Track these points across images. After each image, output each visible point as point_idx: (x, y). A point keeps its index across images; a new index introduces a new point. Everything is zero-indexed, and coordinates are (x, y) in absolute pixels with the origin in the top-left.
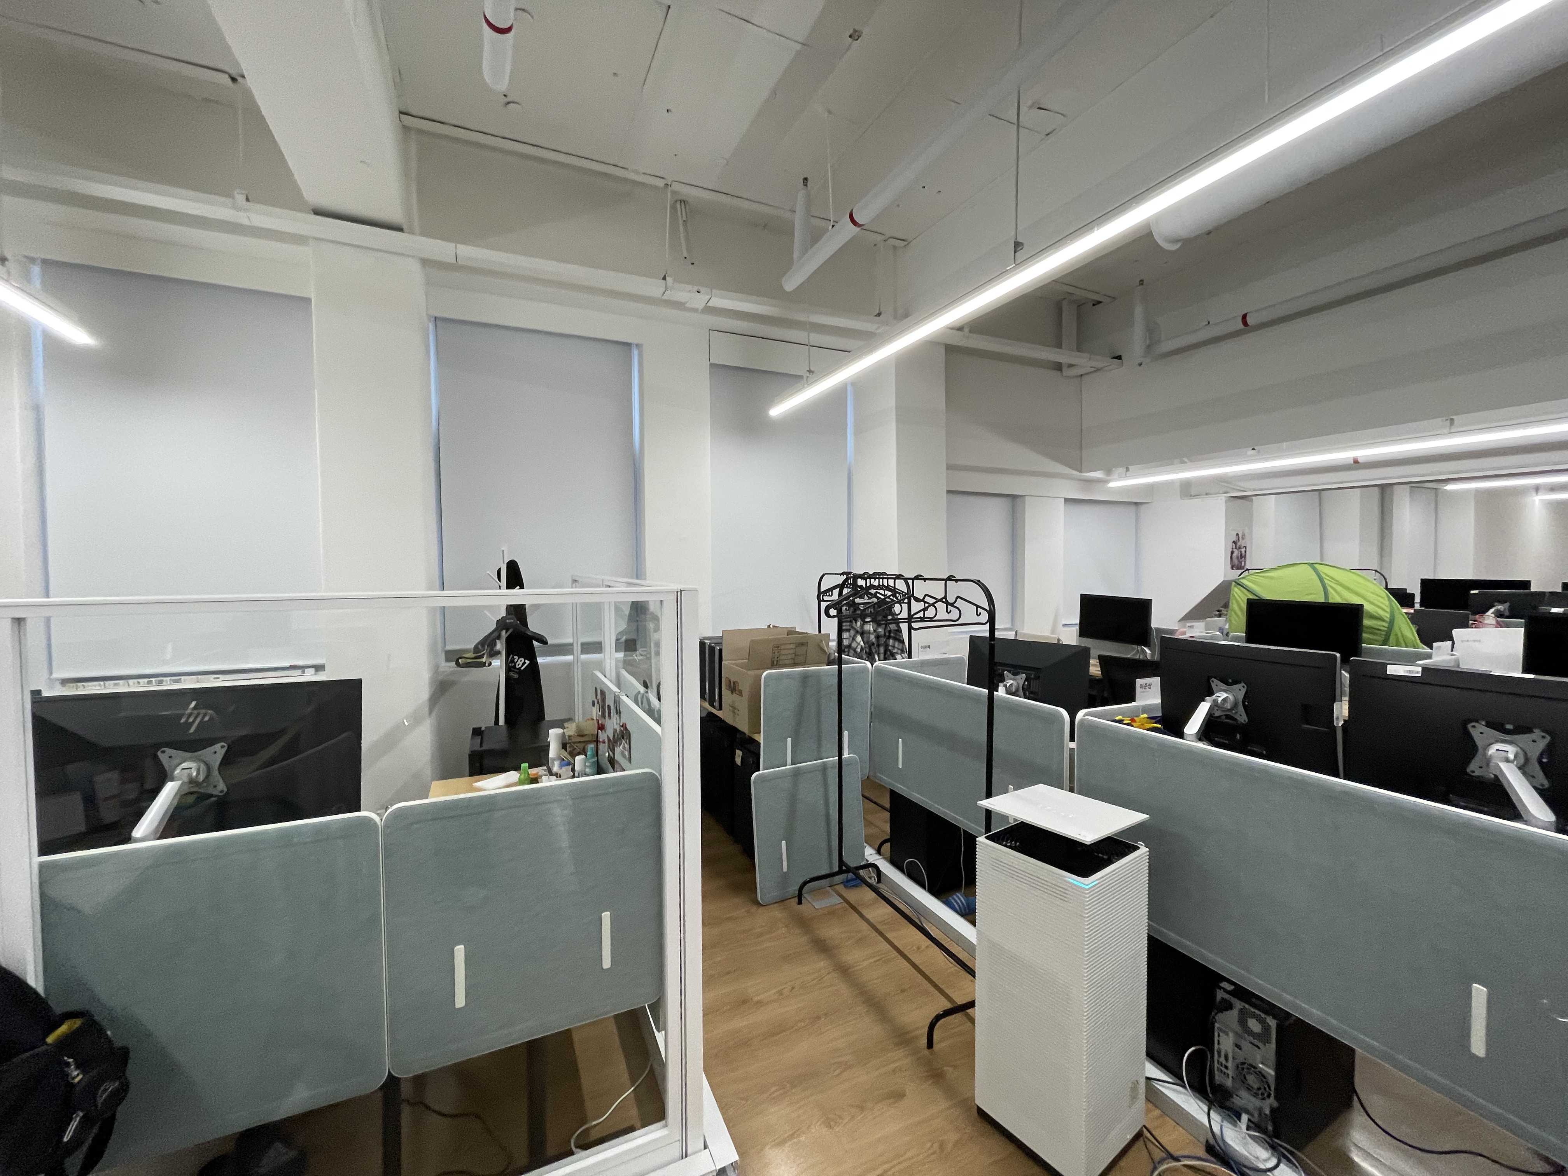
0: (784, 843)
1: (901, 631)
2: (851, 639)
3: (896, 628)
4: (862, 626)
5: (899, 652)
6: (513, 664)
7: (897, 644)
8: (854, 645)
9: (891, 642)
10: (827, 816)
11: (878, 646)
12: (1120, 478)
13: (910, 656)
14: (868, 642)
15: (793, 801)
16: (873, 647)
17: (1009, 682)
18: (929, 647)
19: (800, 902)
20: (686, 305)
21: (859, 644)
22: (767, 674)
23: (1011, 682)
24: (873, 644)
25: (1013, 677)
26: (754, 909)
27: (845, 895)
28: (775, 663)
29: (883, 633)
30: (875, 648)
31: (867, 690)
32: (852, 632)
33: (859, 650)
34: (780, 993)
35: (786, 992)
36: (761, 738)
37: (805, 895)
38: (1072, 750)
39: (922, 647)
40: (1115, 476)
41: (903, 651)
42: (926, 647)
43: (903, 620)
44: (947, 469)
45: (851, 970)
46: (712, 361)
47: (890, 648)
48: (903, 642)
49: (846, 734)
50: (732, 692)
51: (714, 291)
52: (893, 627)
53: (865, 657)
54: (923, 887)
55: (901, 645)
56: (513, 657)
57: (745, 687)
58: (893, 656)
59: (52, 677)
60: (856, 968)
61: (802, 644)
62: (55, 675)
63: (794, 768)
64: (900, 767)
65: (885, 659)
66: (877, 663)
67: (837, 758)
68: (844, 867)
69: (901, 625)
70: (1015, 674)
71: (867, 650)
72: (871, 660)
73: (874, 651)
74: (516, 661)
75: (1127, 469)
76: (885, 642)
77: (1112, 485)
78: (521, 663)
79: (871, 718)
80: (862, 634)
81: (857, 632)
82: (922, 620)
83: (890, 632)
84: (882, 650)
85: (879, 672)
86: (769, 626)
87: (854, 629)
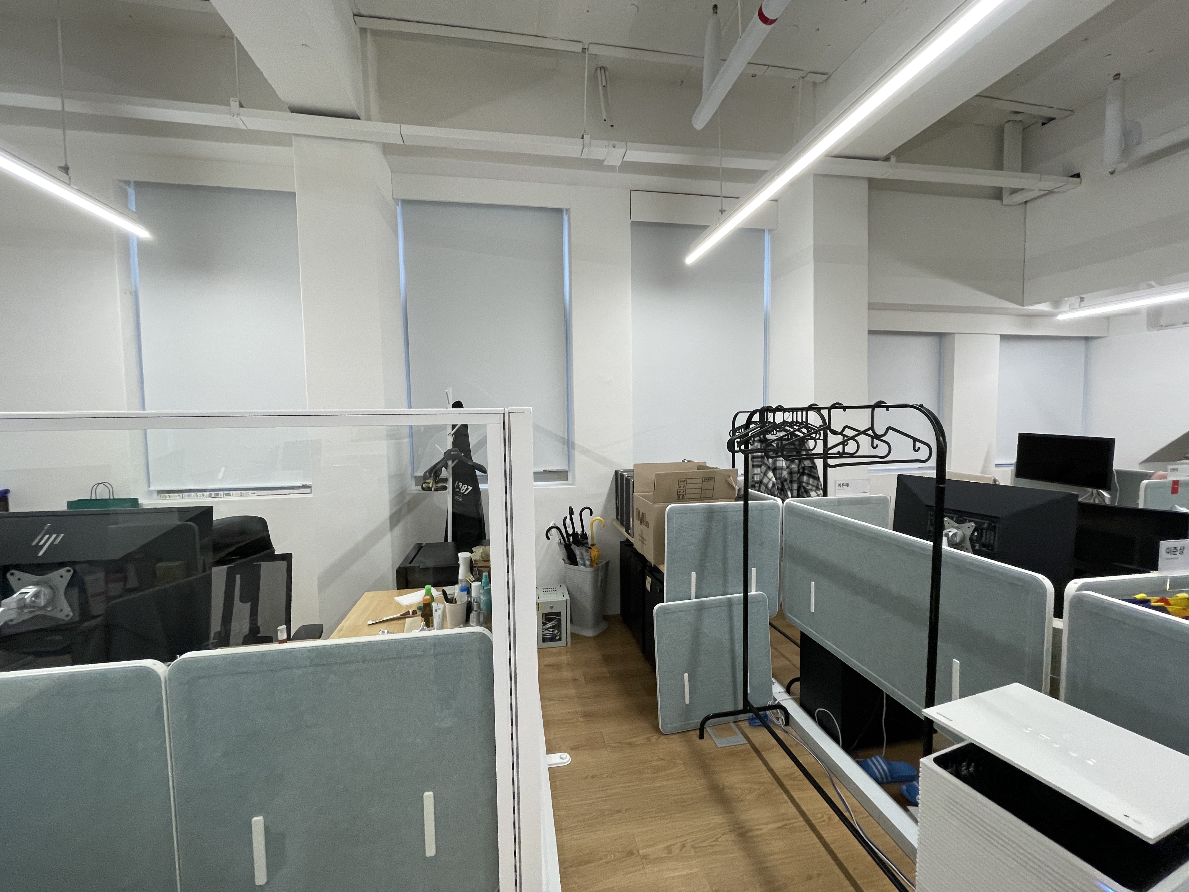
0: (686, 675)
1: (816, 468)
2: (762, 475)
3: (811, 465)
4: (774, 463)
5: (814, 488)
6: (458, 490)
7: (811, 481)
8: (765, 481)
9: (805, 478)
10: (732, 651)
11: (792, 482)
12: (1072, 308)
13: (825, 494)
14: (780, 478)
15: (697, 634)
16: (785, 483)
17: (952, 531)
18: (847, 485)
19: (702, 737)
20: (606, 163)
21: (770, 480)
22: (670, 509)
23: (955, 531)
24: (786, 480)
25: (956, 525)
26: (655, 737)
27: (750, 735)
28: (681, 497)
29: (796, 469)
30: (788, 484)
31: (777, 528)
32: (764, 468)
33: (770, 486)
34: (668, 849)
35: (676, 850)
36: (665, 569)
37: (708, 729)
38: (1057, 633)
39: (839, 485)
40: (1066, 308)
41: (817, 488)
42: (843, 485)
43: (818, 456)
44: (869, 309)
45: (750, 834)
46: (632, 219)
47: (804, 484)
48: (818, 479)
49: (753, 572)
50: (641, 523)
51: (628, 144)
52: (807, 463)
53: (776, 493)
54: (837, 741)
55: (816, 482)
56: (458, 484)
57: (651, 519)
58: (807, 493)
59: (150, 489)
60: (756, 833)
61: (709, 479)
62: (152, 488)
63: (697, 602)
64: (812, 610)
65: (799, 496)
66: (787, 501)
67: (742, 594)
68: (747, 707)
69: (816, 461)
70: (959, 522)
71: (780, 486)
72: (783, 497)
73: (786, 487)
74: (460, 487)
75: (1082, 299)
76: (798, 478)
77: (1061, 317)
78: (465, 488)
79: (781, 556)
80: (774, 470)
81: (769, 468)
82: (841, 455)
83: (804, 468)
84: (795, 486)
85: (790, 510)
86: (683, 461)
87: (766, 464)
